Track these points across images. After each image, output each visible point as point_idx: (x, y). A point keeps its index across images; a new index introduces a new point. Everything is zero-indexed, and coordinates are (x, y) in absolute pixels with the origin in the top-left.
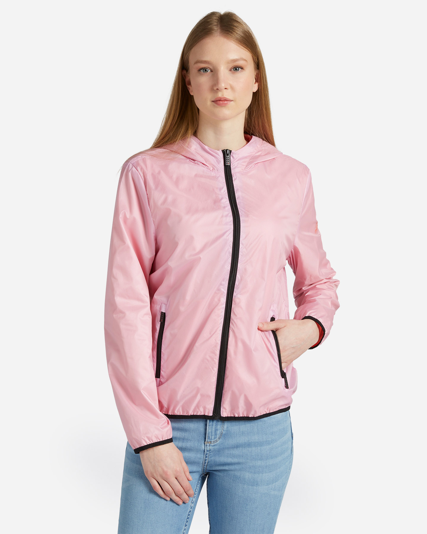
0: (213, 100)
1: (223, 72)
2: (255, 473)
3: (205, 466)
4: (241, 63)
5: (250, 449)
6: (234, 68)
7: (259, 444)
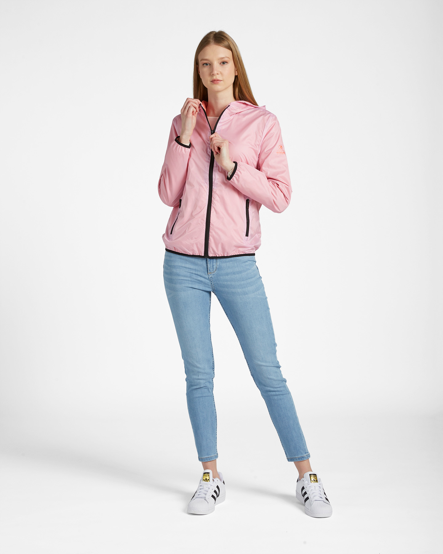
0: (211, 81)
1: (216, 64)
2: (243, 288)
3: (213, 288)
4: (226, 59)
5: (235, 276)
6: (222, 62)
7: (240, 272)
